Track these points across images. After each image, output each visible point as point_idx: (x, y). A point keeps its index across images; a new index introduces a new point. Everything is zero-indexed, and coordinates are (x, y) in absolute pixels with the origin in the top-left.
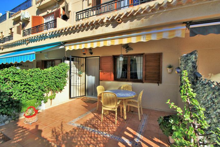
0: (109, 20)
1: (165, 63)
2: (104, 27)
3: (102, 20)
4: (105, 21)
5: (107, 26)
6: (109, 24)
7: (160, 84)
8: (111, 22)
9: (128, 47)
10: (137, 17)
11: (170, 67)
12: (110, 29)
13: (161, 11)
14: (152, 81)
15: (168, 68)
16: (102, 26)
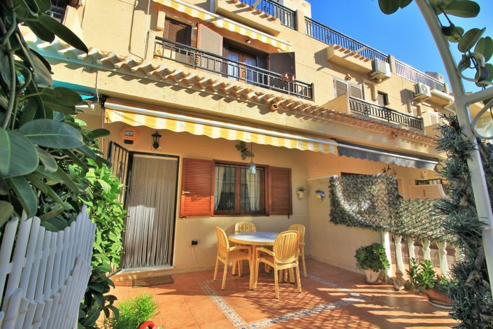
0: (259, 98)
2: (244, 105)
3: (246, 91)
4: (250, 95)
5: (250, 105)
6: (255, 105)
7: (290, 216)
8: (259, 102)
9: (245, 150)
10: (296, 112)
11: (301, 190)
12: (254, 114)
13: (319, 117)
15: (300, 192)
16: (239, 101)
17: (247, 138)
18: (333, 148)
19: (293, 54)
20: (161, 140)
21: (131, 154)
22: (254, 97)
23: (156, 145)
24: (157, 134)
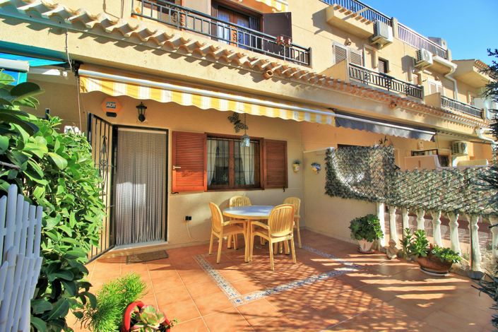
0: (252, 63)
1: (292, 156)
2: (235, 72)
3: (238, 56)
4: (242, 61)
5: (243, 72)
6: (247, 72)
7: (286, 190)
8: (252, 69)
9: (238, 122)
10: (292, 80)
11: (297, 163)
12: (246, 81)
13: (316, 85)
14: (276, 186)
15: (295, 165)
17: (239, 108)
18: (330, 118)
19: (289, 14)
20: (147, 112)
21: (115, 128)
22: (246, 63)
23: (142, 118)
24: (142, 106)
